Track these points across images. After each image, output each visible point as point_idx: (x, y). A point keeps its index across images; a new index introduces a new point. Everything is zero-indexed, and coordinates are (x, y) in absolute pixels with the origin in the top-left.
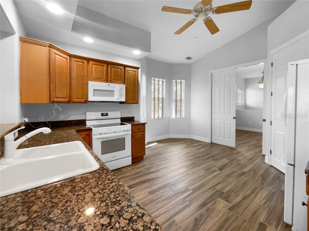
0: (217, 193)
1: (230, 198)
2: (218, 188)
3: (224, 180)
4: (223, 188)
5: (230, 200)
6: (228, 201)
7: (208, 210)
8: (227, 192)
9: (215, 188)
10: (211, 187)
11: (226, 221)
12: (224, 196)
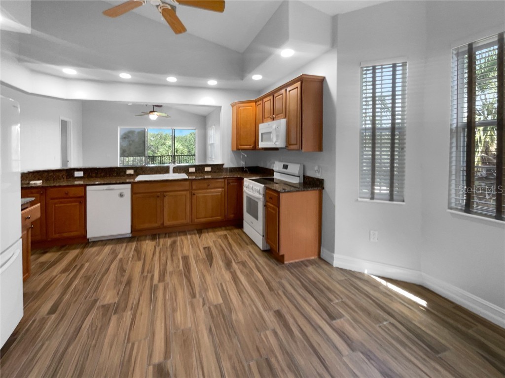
0: (123, 305)
1: (101, 313)
2: (128, 314)
3: (128, 342)
4: (119, 321)
5: (101, 310)
6: (103, 306)
7: (121, 283)
8: (110, 319)
9: (131, 309)
10: (140, 307)
11: (97, 288)
12: (111, 309)
